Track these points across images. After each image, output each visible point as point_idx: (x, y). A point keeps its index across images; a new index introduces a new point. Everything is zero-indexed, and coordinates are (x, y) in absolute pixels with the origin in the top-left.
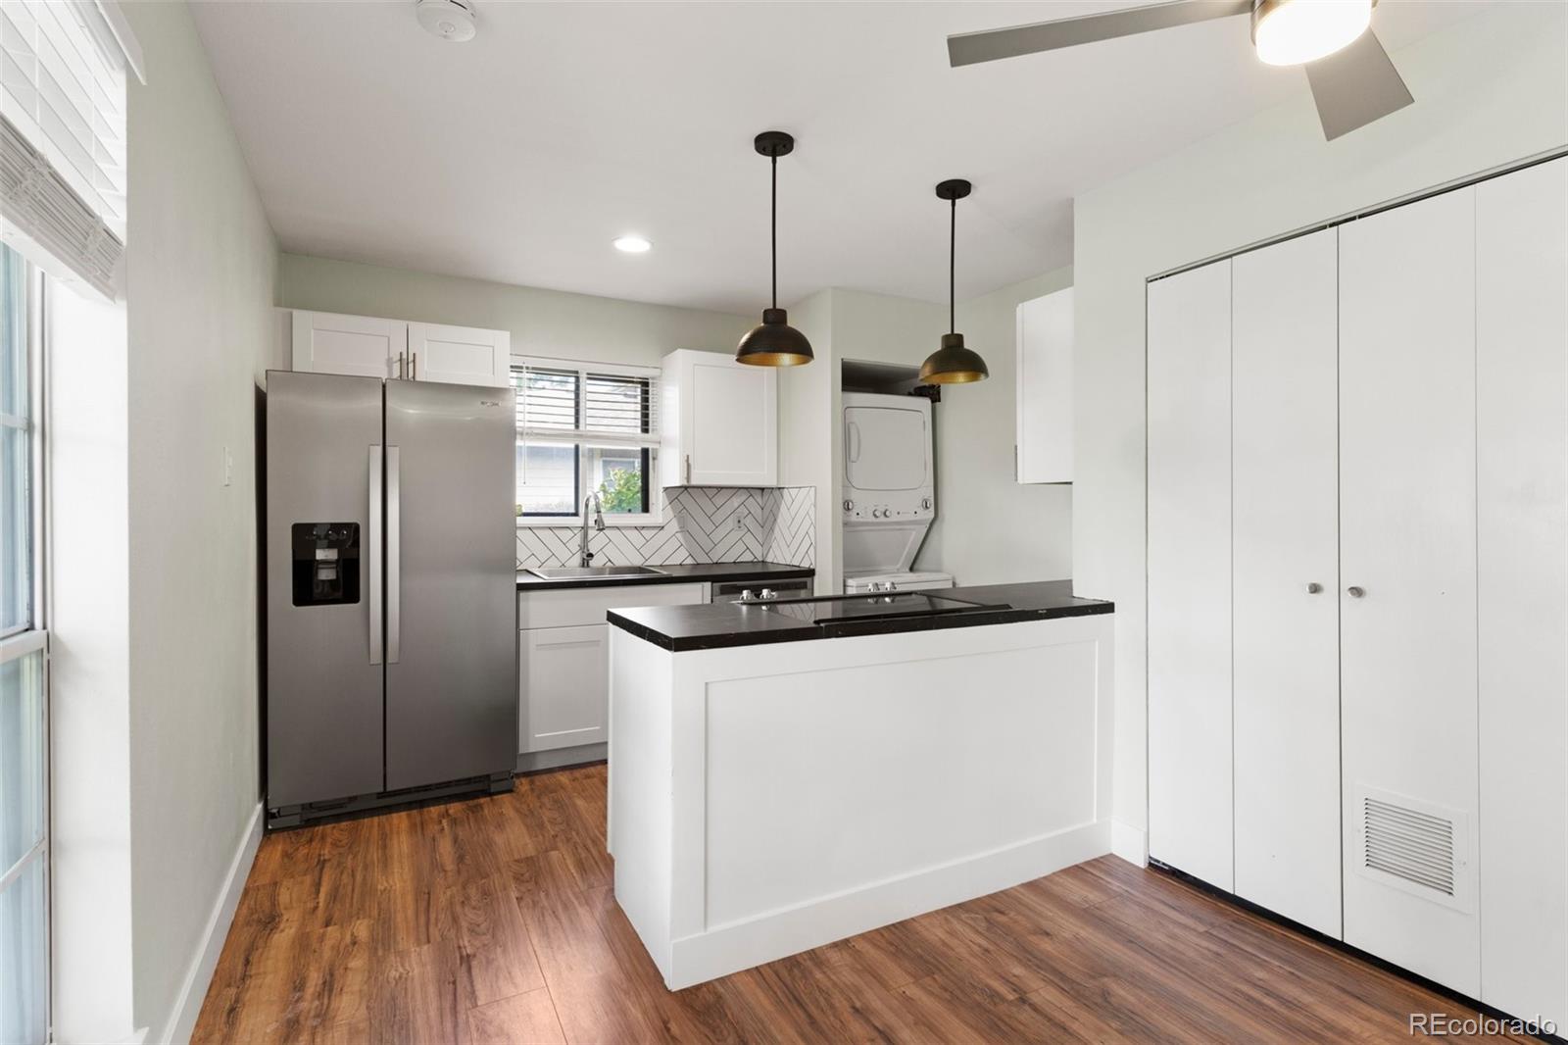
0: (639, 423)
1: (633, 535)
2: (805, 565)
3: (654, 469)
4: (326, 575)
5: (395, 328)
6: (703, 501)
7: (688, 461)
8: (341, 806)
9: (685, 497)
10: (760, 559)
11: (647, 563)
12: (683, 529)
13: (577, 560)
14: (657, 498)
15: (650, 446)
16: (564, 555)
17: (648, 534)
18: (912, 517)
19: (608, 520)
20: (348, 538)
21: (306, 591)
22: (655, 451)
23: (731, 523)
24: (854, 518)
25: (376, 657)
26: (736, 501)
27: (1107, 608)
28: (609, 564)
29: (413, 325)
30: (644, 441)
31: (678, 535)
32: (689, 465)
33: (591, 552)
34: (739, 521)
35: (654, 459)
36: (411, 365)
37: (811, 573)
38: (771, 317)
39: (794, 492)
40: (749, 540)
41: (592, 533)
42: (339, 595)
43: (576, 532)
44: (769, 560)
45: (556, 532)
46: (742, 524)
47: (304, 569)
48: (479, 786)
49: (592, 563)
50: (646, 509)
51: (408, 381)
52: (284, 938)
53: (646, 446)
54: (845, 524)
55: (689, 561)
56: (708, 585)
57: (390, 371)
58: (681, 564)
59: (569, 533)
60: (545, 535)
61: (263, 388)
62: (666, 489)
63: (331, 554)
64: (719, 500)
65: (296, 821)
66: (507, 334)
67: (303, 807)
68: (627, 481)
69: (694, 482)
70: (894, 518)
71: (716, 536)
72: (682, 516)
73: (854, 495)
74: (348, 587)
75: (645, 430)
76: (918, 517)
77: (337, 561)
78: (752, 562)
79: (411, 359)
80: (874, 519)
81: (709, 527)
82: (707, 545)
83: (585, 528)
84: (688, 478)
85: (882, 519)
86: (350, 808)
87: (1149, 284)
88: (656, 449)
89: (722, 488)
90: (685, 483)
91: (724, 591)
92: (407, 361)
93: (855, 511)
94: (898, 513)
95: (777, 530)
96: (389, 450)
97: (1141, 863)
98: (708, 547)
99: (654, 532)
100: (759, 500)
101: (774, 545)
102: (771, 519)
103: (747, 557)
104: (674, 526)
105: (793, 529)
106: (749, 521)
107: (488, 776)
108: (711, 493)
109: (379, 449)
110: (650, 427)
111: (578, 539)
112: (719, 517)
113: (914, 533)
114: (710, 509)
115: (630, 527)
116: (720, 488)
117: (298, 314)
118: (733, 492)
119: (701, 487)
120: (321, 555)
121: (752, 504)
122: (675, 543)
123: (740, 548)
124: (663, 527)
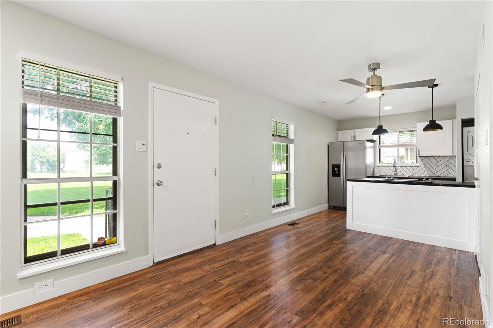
4: (336, 172)
5: (352, 131)
6: (433, 159)
9: (426, 159)
11: (414, 175)
12: (426, 167)
14: (419, 159)
16: (391, 172)
17: (414, 168)
20: (338, 166)
21: (334, 175)
23: (444, 165)
24: (470, 164)
25: (342, 186)
26: (445, 160)
29: (355, 130)
31: (424, 169)
32: (419, 151)
34: (446, 165)
38: (379, 127)
40: (450, 170)
46: (448, 166)
47: (334, 171)
51: (354, 140)
52: (319, 215)
55: (428, 175)
57: (351, 139)
58: (425, 176)
59: (392, 167)
61: (329, 145)
62: (420, 157)
64: (439, 159)
65: (332, 208)
67: (334, 206)
71: (438, 169)
72: (425, 163)
73: (471, 157)
74: (339, 175)
77: (338, 170)
81: (435, 167)
82: (434, 172)
84: (419, 154)
86: (340, 209)
89: (440, 156)
92: (354, 137)
93: (471, 162)
99: (416, 168)
100: (455, 159)
103: (450, 176)
104: (423, 166)
106: (451, 165)
108: (436, 158)
109: (343, 153)
111: (394, 169)
112: (438, 165)
114: (435, 162)
115: (409, 167)
116: (439, 156)
117: (338, 132)
118: (444, 157)
119: (432, 156)
120: (335, 169)
121: (451, 160)
122: (423, 171)
123: (447, 173)
124: (419, 167)
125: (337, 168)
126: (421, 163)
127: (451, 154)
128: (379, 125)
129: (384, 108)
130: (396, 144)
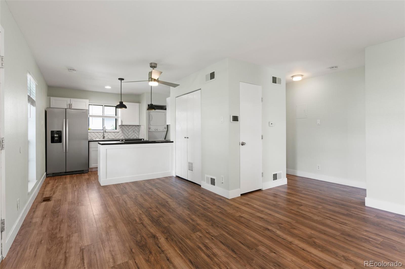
0: (115, 114)
3: (117, 122)
4: (56, 139)
5: (69, 99)
6: (126, 127)
7: (122, 120)
8: (59, 174)
9: (123, 127)
11: (116, 138)
12: (123, 132)
14: (118, 127)
15: (117, 118)
16: (100, 137)
18: (163, 130)
20: (60, 133)
21: (53, 141)
22: (118, 119)
23: (132, 131)
24: (151, 130)
26: (134, 127)
27: (172, 142)
28: (109, 138)
29: (71, 99)
32: (122, 122)
33: (105, 136)
34: (134, 131)
36: (71, 106)
38: (120, 103)
39: (141, 126)
40: (135, 134)
41: (105, 133)
42: (58, 142)
45: (98, 133)
47: (53, 138)
48: (82, 172)
50: (116, 129)
51: (70, 108)
53: (116, 118)
54: (149, 131)
55: (124, 138)
57: (67, 107)
59: (101, 133)
60: (96, 133)
61: (46, 110)
62: (119, 126)
63: (57, 135)
64: (130, 128)
65: (51, 175)
66: (88, 100)
69: (123, 124)
70: (159, 130)
71: (129, 134)
72: (122, 131)
73: (151, 127)
74: (60, 140)
75: (116, 115)
76: (164, 130)
77: (58, 137)
79: (71, 104)
81: (128, 132)
83: (103, 132)
85: (156, 130)
87: (176, 98)
90: (121, 124)
92: (70, 105)
93: (151, 129)
95: (140, 132)
96: (67, 120)
97: (175, 176)
98: (127, 136)
99: (117, 133)
100: (138, 127)
103: (135, 137)
104: (121, 132)
105: (142, 132)
106: (136, 131)
107: (83, 170)
108: (128, 126)
109: (65, 119)
111: (102, 134)
112: (129, 131)
114: (128, 129)
115: (112, 132)
116: (130, 125)
117: (51, 98)
119: (126, 125)
120: (55, 135)
121: (136, 128)
122: (121, 135)
123: (134, 136)
124: (119, 132)
125: (57, 134)
126: (120, 130)
127: (138, 125)
128: (121, 101)
129: (106, 87)
130: (102, 115)
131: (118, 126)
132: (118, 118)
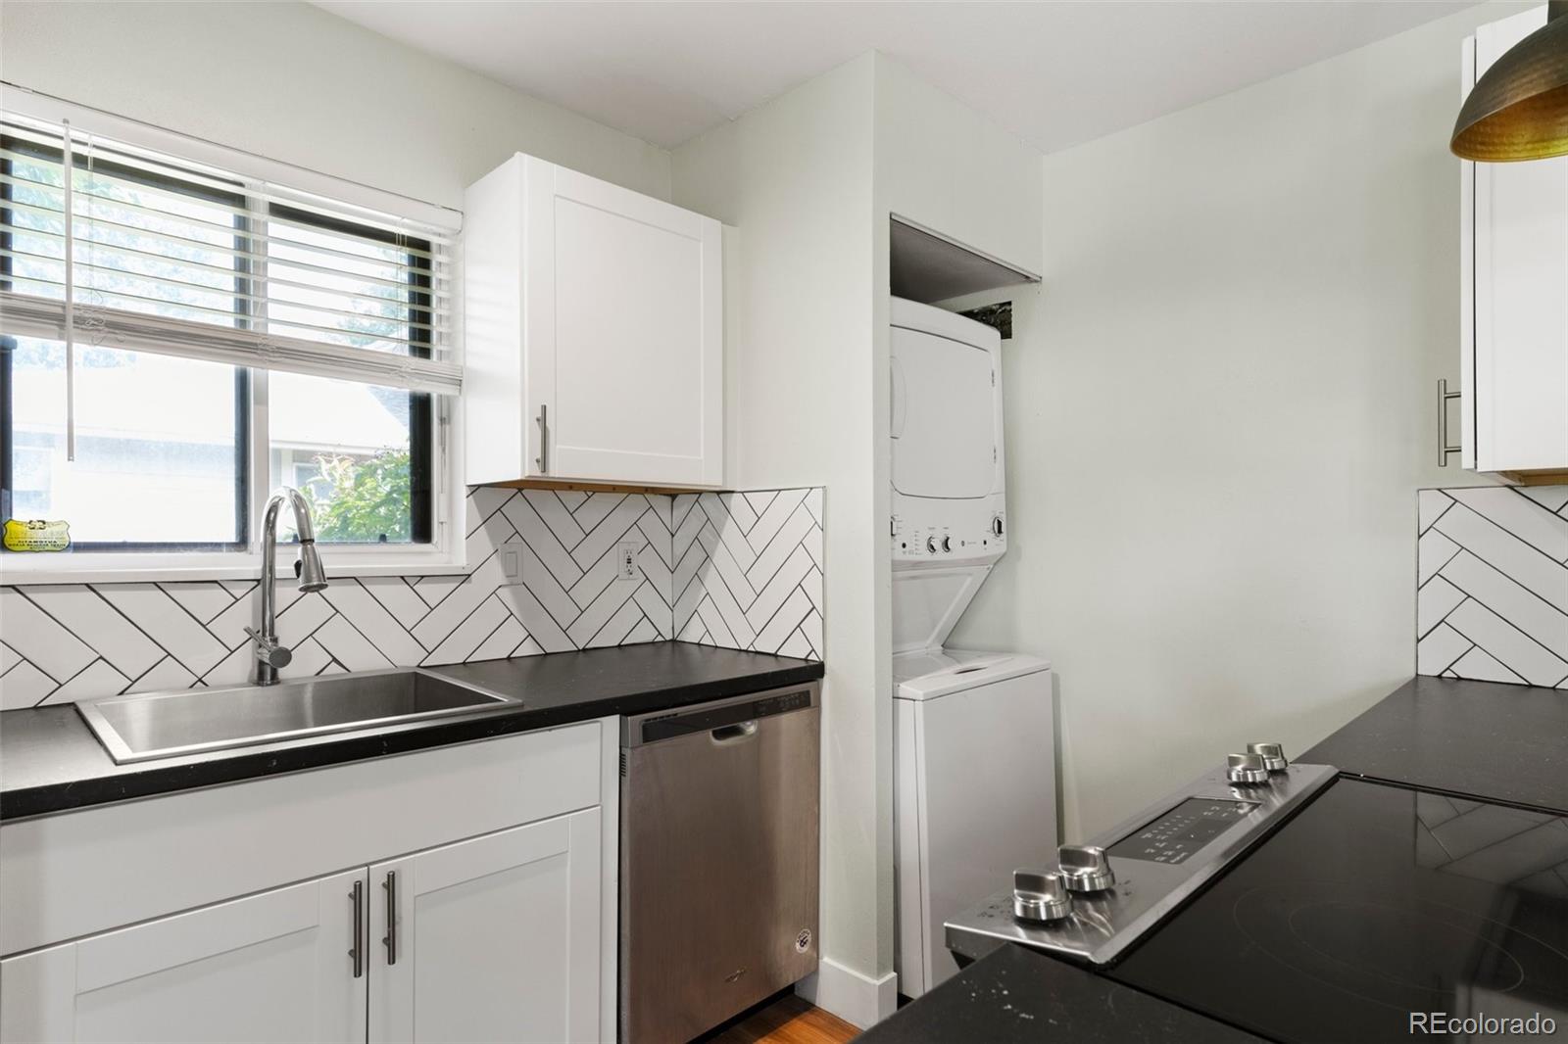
0: (404, 332)
1: (397, 596)
2: (797, 650)
3: (443, 443)
7: (542, 421)
9: (517, 509)
10: (669, 637)
11: (429, 662)
12: (515, 579)
13: (242, 665)
14: (453, 509)
15: (435, 391)
17: (432, 592)
18: (981, 552)
19: (333, 562)
22: (448, 403)
23: (613, 564)
24: (898, 552)
26: (623, 518)
28: (334, 669)
30: (419, 374)
31: (504, 593)
32: (545, 432)
33: (282, 644)
34: (629, 561)
35: (442, 421)
37: (815, 671)
39: (759, 501)
40: (647, 598)
41: (284, 594)
43: (238, 593)
44: (692, 635)
45: (181, 594)
46: (634, 566)
49: (283, 673)
50: (422, 530)
53: (423, 388)
54: (896, 566)
55: (528, 649)
56: (612, 722)
58: (509, 658)
59: (218, 598)
60: (145, 605)
62: (475, 489)
64: (590, 515)
68: (359, 482)
69: (557, 471)
70: (954, 552)
71: (584, 593)
72: (512, 546)
75: (421, 352)
76: (988, 550)
78: (653, 643)
80: (927, 556)
81: (568, 574)
82: (566, 612)
83: (266, 582)
84: (543, 462)
85: (940, 555)
88: (448, 397)
90: (535, 472)
91: (650, 734)
93: (899, 540)
94: (963, 543)
95: (711, 581)
98: (566, 617)
99: (448, 587)
100: (666, 516)
101: (706, 609)
102: (696, 555)
103: (643, 633)
104: (494, 573)
105: (759, 577)
106: (647, 561)
108: (573, 498)
110: (436, 345)
111: (244, 614)
112: (584, 556)
113: (969, 580)
114: (570, 534)
116: (591, 491)
118: (620, 496)
121: (650, 521)
122: (495, 611)
123: (632, 614)
124: (469, 575)
126: (484, 542)
130: (229, 322)
131: (463, 503)
132: (448, 390)
